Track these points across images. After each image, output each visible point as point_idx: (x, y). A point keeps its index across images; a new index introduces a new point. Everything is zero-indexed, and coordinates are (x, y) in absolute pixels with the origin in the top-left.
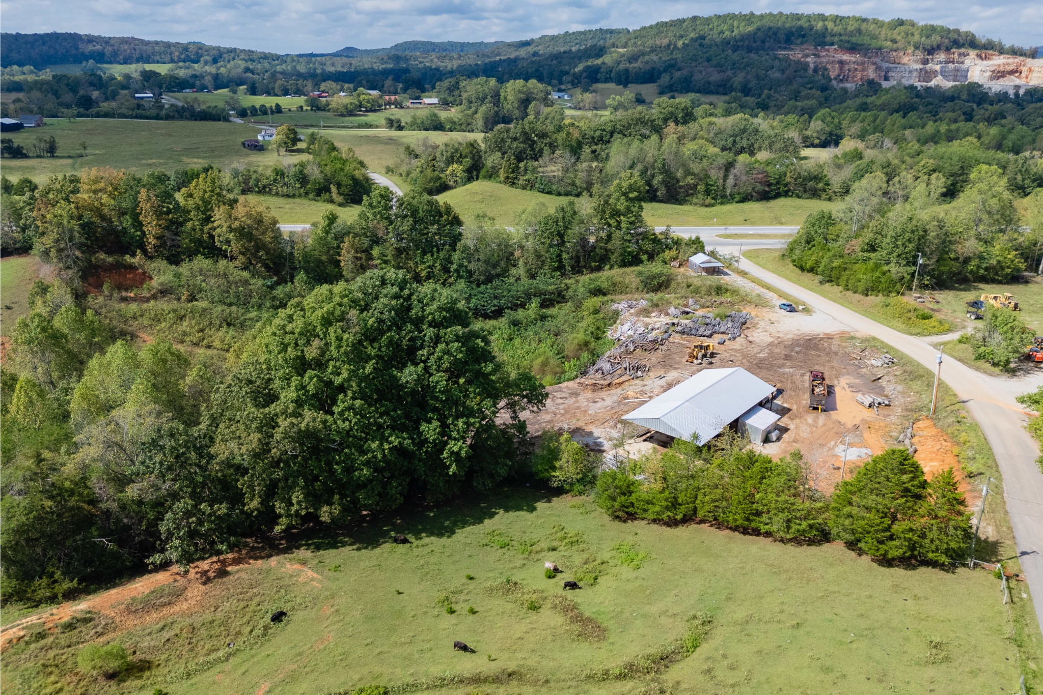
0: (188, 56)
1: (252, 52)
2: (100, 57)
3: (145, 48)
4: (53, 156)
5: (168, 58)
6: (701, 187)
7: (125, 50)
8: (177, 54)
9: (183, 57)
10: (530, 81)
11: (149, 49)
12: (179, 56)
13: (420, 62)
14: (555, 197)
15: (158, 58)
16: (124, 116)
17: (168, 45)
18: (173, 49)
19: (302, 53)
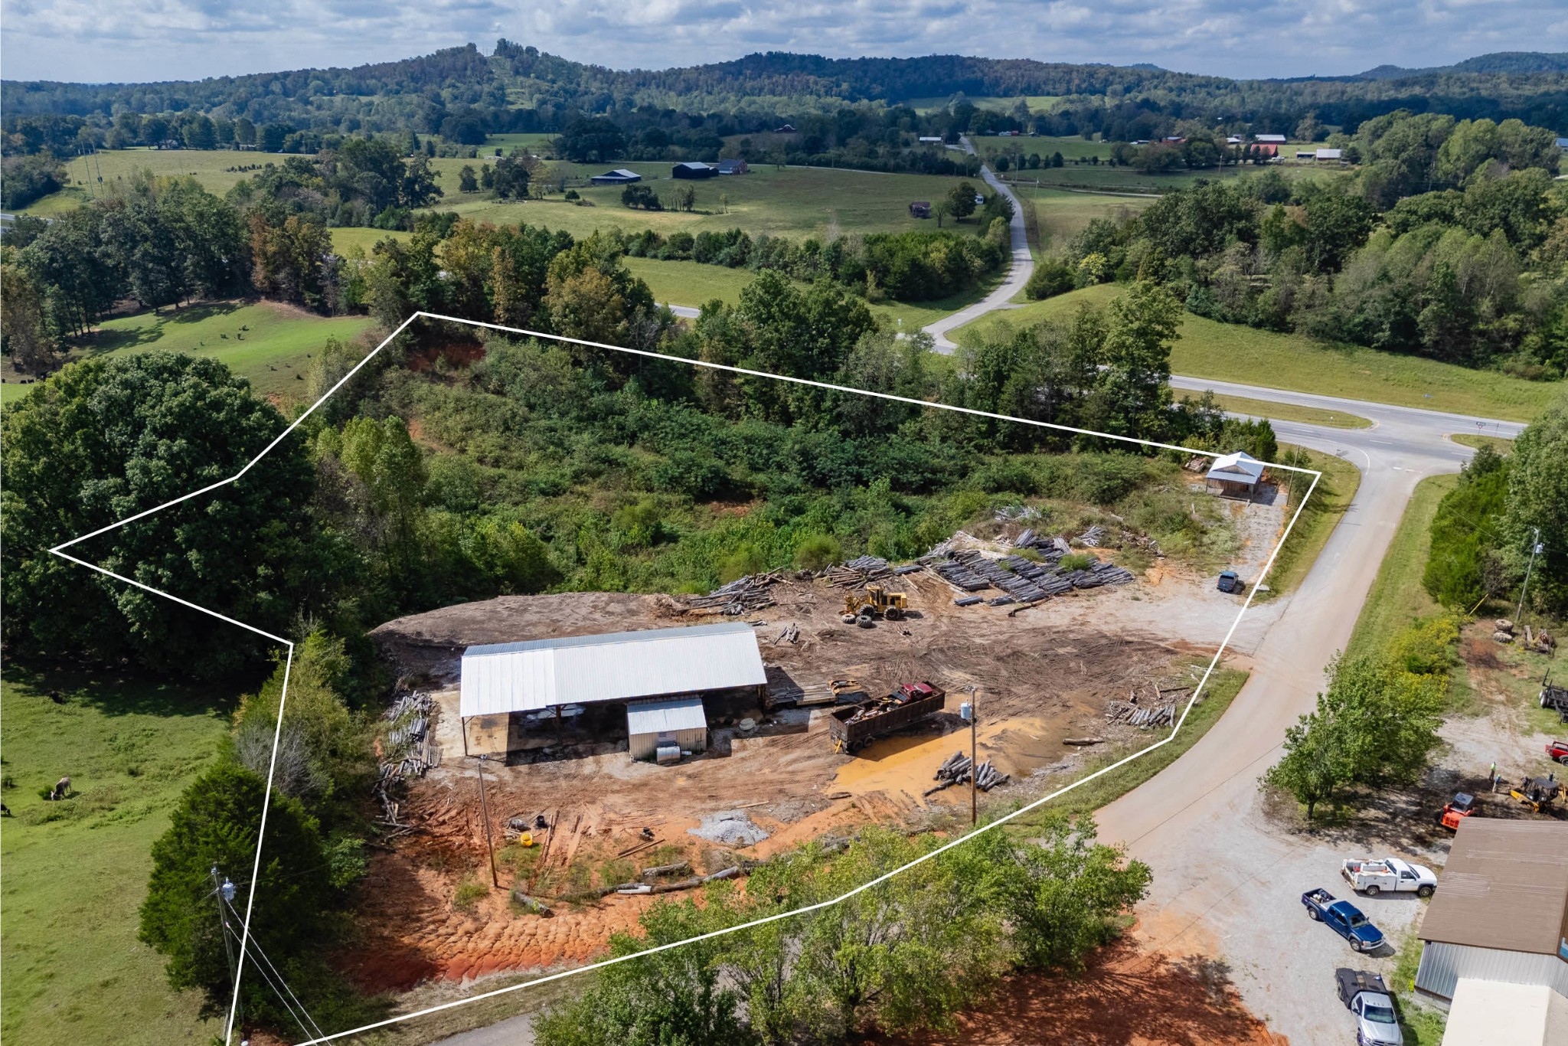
0: (1091, 85)
1: (1191, 76)
2: (977, 88)
3: (1037, 74)
4: (689, 211)
5: (1063, 88)
6: (1533, 340)
7: (1010, 78)
8: (1077, 82)
9: (1084, 86)
10: (1505, 122)
11: (1041, 75)
12: (1078, 86)
13: (1472, 90)
14: (1215, 323)
15: (1049, 88)
16: (849, 166)
17: (1069, 69)
18: (1074, 75)
19: (1295, 76)
